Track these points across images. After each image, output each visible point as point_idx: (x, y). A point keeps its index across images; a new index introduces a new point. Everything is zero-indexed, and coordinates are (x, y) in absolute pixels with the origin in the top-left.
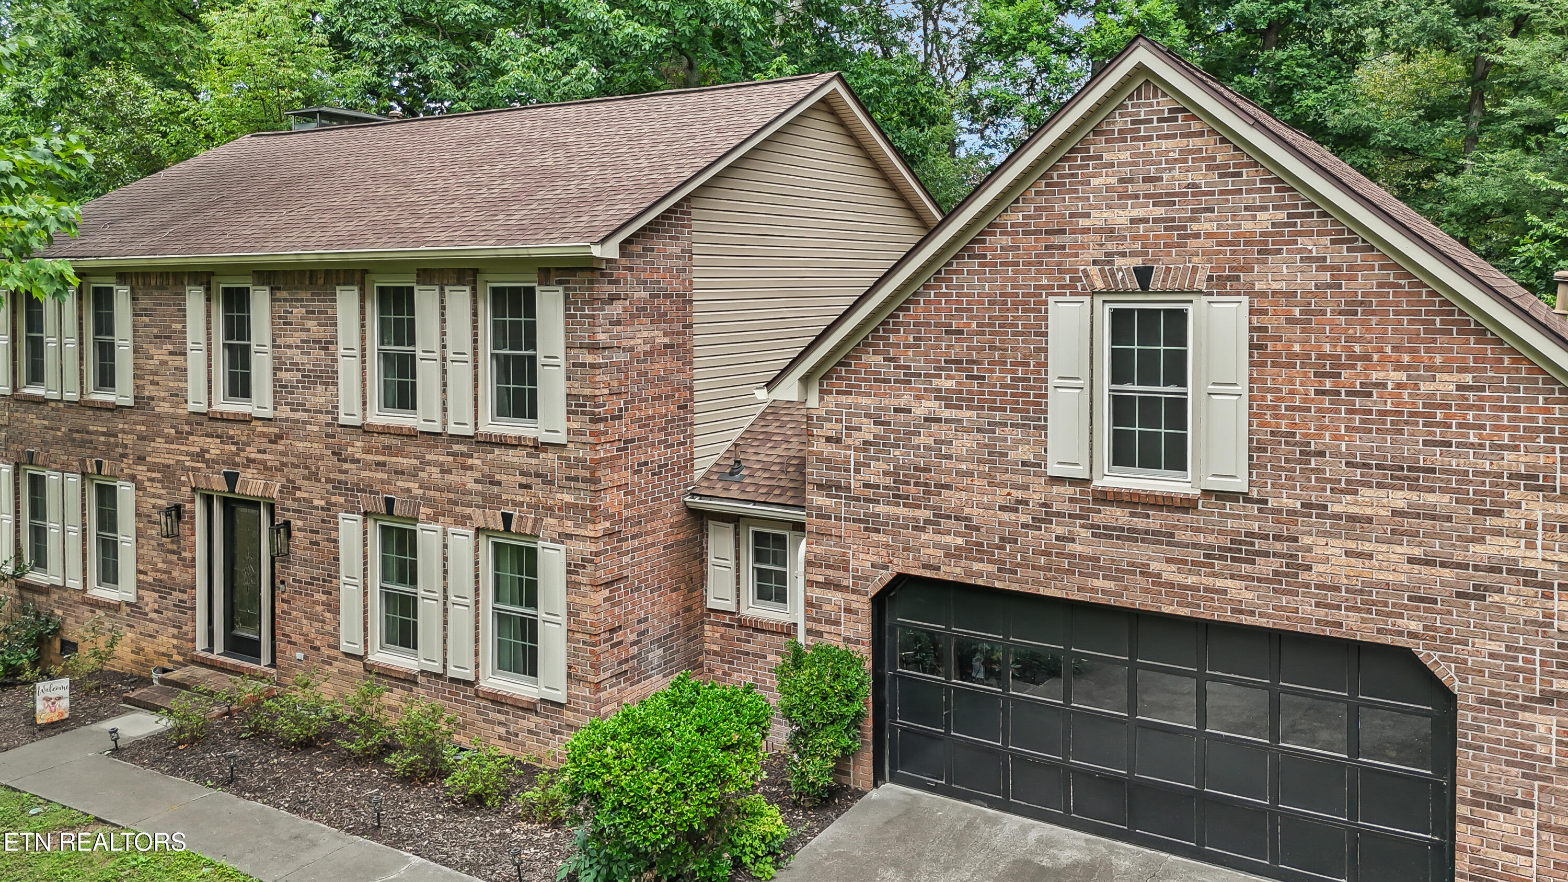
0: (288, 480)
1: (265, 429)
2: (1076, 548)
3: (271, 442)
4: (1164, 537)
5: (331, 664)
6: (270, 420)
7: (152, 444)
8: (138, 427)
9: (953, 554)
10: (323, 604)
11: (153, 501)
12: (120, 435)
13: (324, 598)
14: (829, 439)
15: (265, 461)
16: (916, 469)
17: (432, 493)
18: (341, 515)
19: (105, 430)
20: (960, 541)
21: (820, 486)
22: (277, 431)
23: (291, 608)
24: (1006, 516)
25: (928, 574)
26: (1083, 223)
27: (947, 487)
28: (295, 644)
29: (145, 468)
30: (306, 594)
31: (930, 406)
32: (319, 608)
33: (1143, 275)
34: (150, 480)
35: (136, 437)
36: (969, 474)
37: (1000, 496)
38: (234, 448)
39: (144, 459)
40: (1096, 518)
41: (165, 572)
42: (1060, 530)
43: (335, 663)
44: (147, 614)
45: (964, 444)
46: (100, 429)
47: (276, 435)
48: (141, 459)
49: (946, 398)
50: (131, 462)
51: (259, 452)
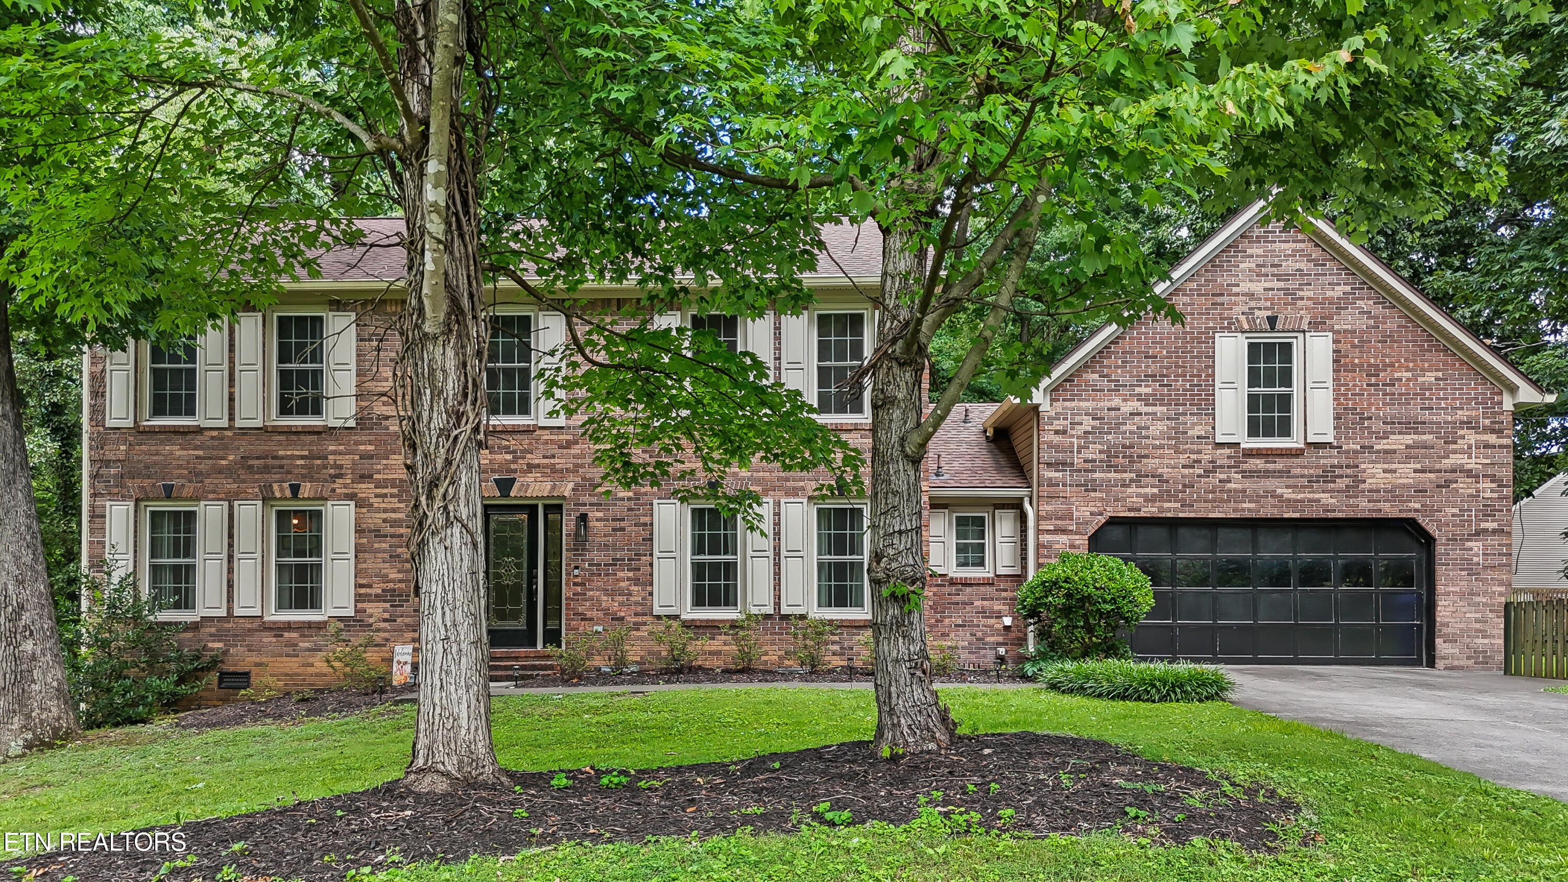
0: (584, 479)
1: (553, 437)
2: (1232, 486)
3: (561, 447)
4: (1285, 473)
5: (638, 630)
6: (562, 428)
7: (385, 462)
8: (362, 447)
9: (1151, 499)
10: (629, 579)
11: (384, 516)
12: (330, 457)
13: (631, 574)
14: (1057, 432)
15: (554, 465)
16: (1124, 446)
17: (761, 474)
18: (655, 502)
19: (306, 453)
20: (1155, 490)
21: (1050, 465)
22: (570, 437)
23: (586, 589)
24: (1186, 471)
25: (1132, 514)
26: (1236, 290)
27: (1146, 457)
28: (591, 619)
29: (372, 486)
30: (607, 575)
31: (1134, 405)
32: (623, 584)
33: (1272, 320)
34: (377, 496)
35: (357, 457)
36: (1161, 447)
37: (1183, 459)
38: (509, 457)
39: (371, 476)
40: (1245, 467)
41: (400, 581)
42: (1223, 476)
43: (644, 628)
44: (370, 626)
45: (1157, 428)
46: (297, 453)
47: (567, 441)
48: (365, 477)
49: (1145, 400)
50: (349, 481)
51: (545, 457)
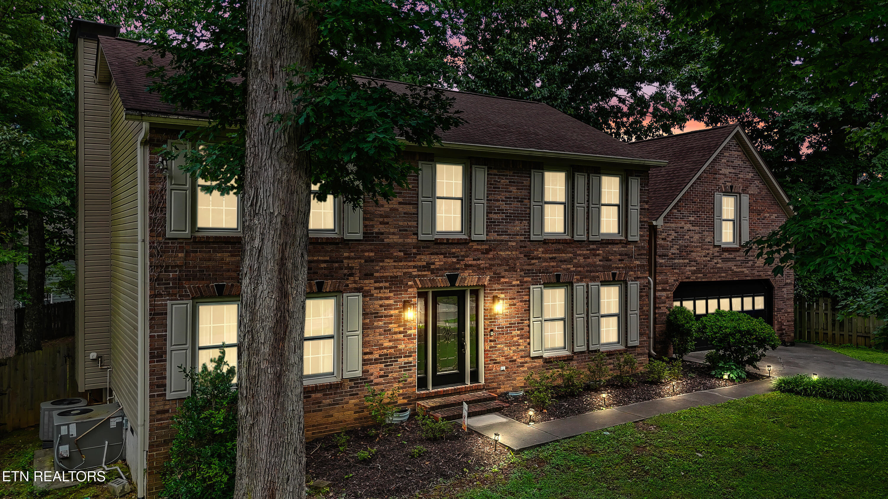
0: (494, 274)
1: (479, 247)
2: (719, 265)
3: (483, 253)
4: (733, 260)
5: (523, 366)
6: (483, 241)
7: (381, 264)
8: (366, 254)
9: (694, 272)
10: (518, 335)
11: (381, 302)
12: (345, 261)
13: (519, 332)
14: (663, 239)
15: (479, 265)
16: (685, 246)
17: (579, 269)
18: (532, 287)
19: (327, 258)
20: (695, 268)
21: (660, 256)
22: (487, 247)
23: (496, 344)
24: (704, 259)
25: (687, 280)
26: (721, 172)
27: (692, 252)
28: (499, 363)
29: (372, 281)
30: (507, 334)
31: (688, 226)
32: (515, 339)
33: (731, 187)
34: (376, 288)
35: (363, 261)
36: (697, 247)
37: (704, 253)
38: (455, 260)
39: (372, 275)
40: (723, 256)
41: (391, 348)
42: (716, 261)
43: (526, 365)
44: (372, 381)
45: (696, 237)
46: (321, 258)
47: (486, 249)
48: (368, 275)
49: (693, 224)
50: (357, 279)
51: (474, 260)
